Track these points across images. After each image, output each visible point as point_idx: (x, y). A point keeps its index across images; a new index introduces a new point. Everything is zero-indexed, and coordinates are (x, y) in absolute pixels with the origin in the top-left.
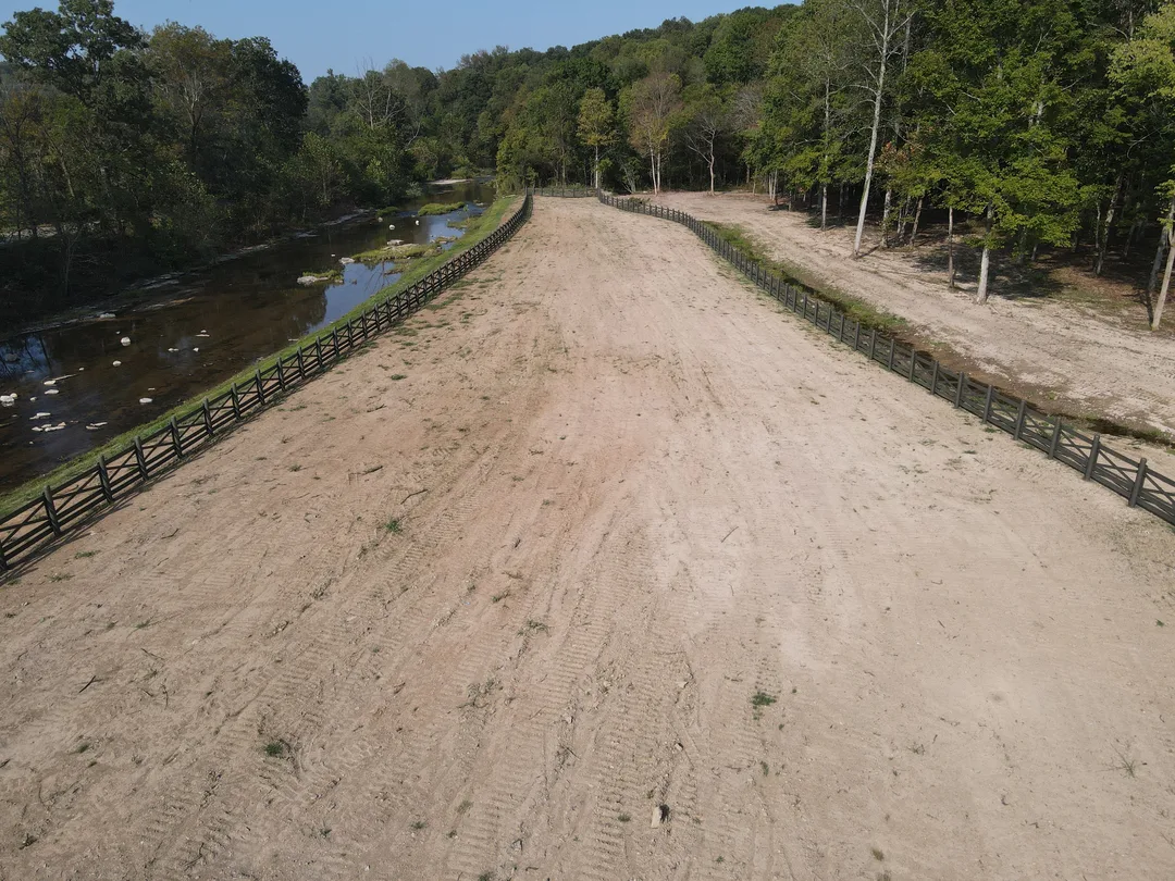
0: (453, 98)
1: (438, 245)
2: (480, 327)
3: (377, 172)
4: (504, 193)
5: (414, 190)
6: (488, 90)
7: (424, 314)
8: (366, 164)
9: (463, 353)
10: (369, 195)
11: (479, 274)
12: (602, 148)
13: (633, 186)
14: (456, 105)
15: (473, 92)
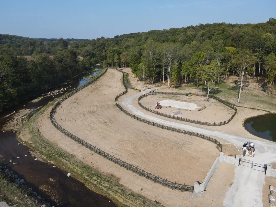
0: (99, 47)
1: (95, 76)
2: (97, 84)
3: (87, 65)
4: (104, 68)
5: (92, 68)
6: (105, 45)
7: (93, 83)
8: (86, 64)
9: (96, 85)
10: (86, 69)
11: (98, 80)
12: (117, 62)
13: (122, 66)
14: (99, 48)
15: (102, 46)
